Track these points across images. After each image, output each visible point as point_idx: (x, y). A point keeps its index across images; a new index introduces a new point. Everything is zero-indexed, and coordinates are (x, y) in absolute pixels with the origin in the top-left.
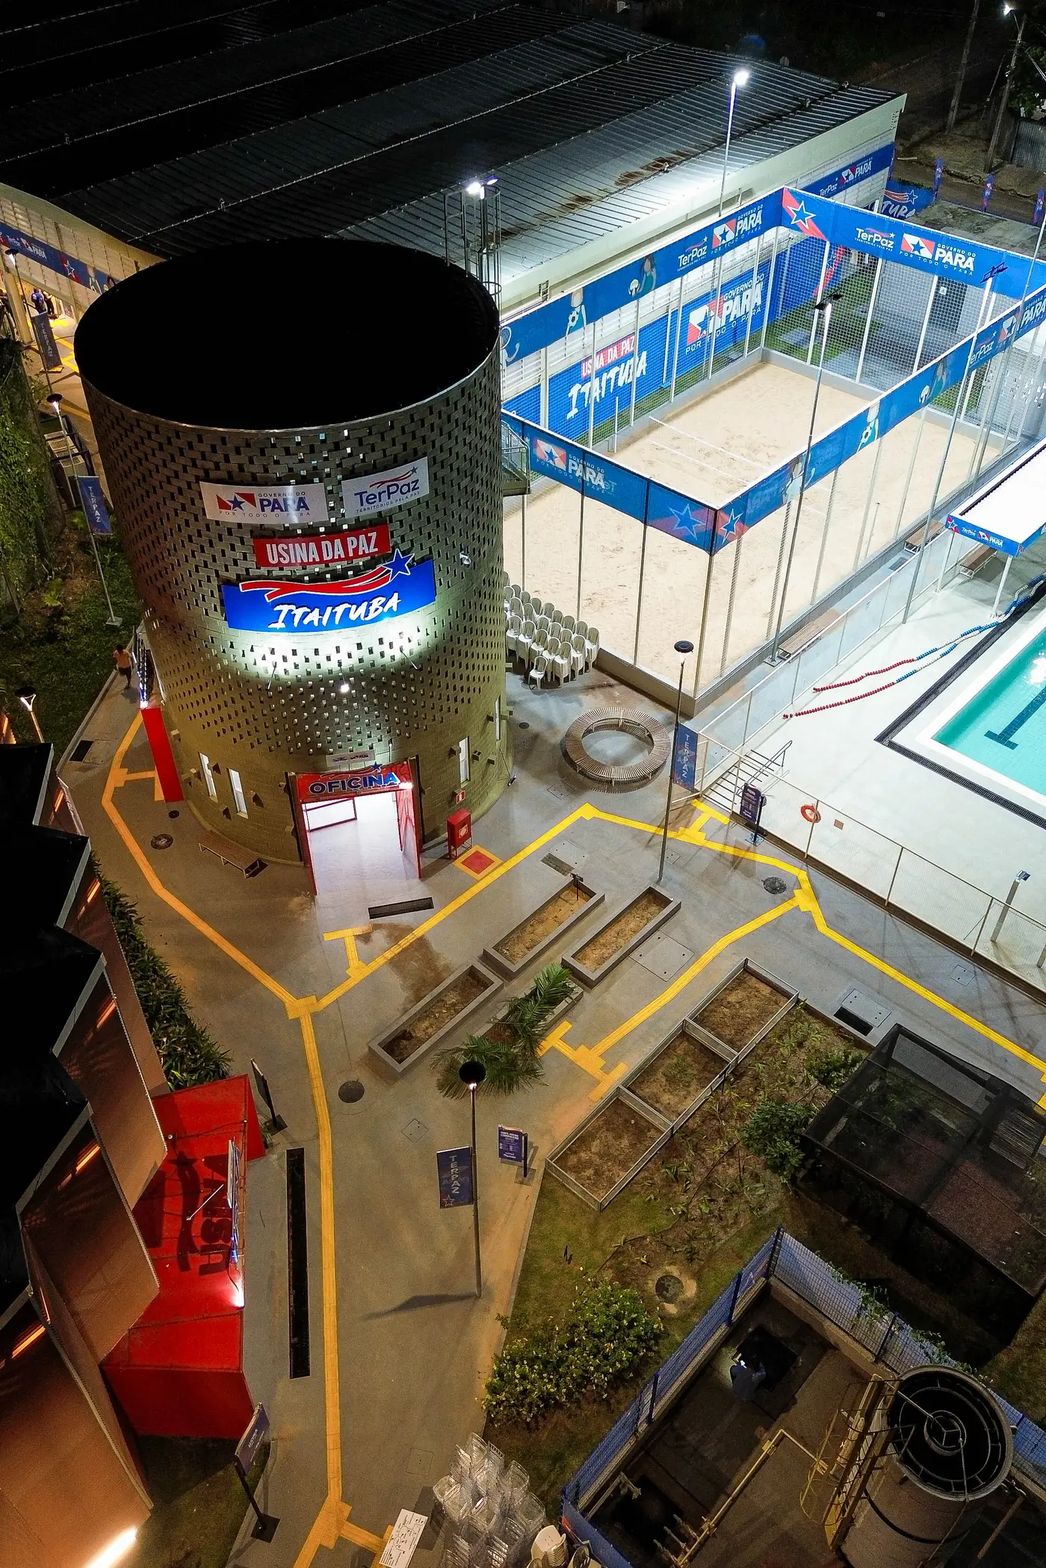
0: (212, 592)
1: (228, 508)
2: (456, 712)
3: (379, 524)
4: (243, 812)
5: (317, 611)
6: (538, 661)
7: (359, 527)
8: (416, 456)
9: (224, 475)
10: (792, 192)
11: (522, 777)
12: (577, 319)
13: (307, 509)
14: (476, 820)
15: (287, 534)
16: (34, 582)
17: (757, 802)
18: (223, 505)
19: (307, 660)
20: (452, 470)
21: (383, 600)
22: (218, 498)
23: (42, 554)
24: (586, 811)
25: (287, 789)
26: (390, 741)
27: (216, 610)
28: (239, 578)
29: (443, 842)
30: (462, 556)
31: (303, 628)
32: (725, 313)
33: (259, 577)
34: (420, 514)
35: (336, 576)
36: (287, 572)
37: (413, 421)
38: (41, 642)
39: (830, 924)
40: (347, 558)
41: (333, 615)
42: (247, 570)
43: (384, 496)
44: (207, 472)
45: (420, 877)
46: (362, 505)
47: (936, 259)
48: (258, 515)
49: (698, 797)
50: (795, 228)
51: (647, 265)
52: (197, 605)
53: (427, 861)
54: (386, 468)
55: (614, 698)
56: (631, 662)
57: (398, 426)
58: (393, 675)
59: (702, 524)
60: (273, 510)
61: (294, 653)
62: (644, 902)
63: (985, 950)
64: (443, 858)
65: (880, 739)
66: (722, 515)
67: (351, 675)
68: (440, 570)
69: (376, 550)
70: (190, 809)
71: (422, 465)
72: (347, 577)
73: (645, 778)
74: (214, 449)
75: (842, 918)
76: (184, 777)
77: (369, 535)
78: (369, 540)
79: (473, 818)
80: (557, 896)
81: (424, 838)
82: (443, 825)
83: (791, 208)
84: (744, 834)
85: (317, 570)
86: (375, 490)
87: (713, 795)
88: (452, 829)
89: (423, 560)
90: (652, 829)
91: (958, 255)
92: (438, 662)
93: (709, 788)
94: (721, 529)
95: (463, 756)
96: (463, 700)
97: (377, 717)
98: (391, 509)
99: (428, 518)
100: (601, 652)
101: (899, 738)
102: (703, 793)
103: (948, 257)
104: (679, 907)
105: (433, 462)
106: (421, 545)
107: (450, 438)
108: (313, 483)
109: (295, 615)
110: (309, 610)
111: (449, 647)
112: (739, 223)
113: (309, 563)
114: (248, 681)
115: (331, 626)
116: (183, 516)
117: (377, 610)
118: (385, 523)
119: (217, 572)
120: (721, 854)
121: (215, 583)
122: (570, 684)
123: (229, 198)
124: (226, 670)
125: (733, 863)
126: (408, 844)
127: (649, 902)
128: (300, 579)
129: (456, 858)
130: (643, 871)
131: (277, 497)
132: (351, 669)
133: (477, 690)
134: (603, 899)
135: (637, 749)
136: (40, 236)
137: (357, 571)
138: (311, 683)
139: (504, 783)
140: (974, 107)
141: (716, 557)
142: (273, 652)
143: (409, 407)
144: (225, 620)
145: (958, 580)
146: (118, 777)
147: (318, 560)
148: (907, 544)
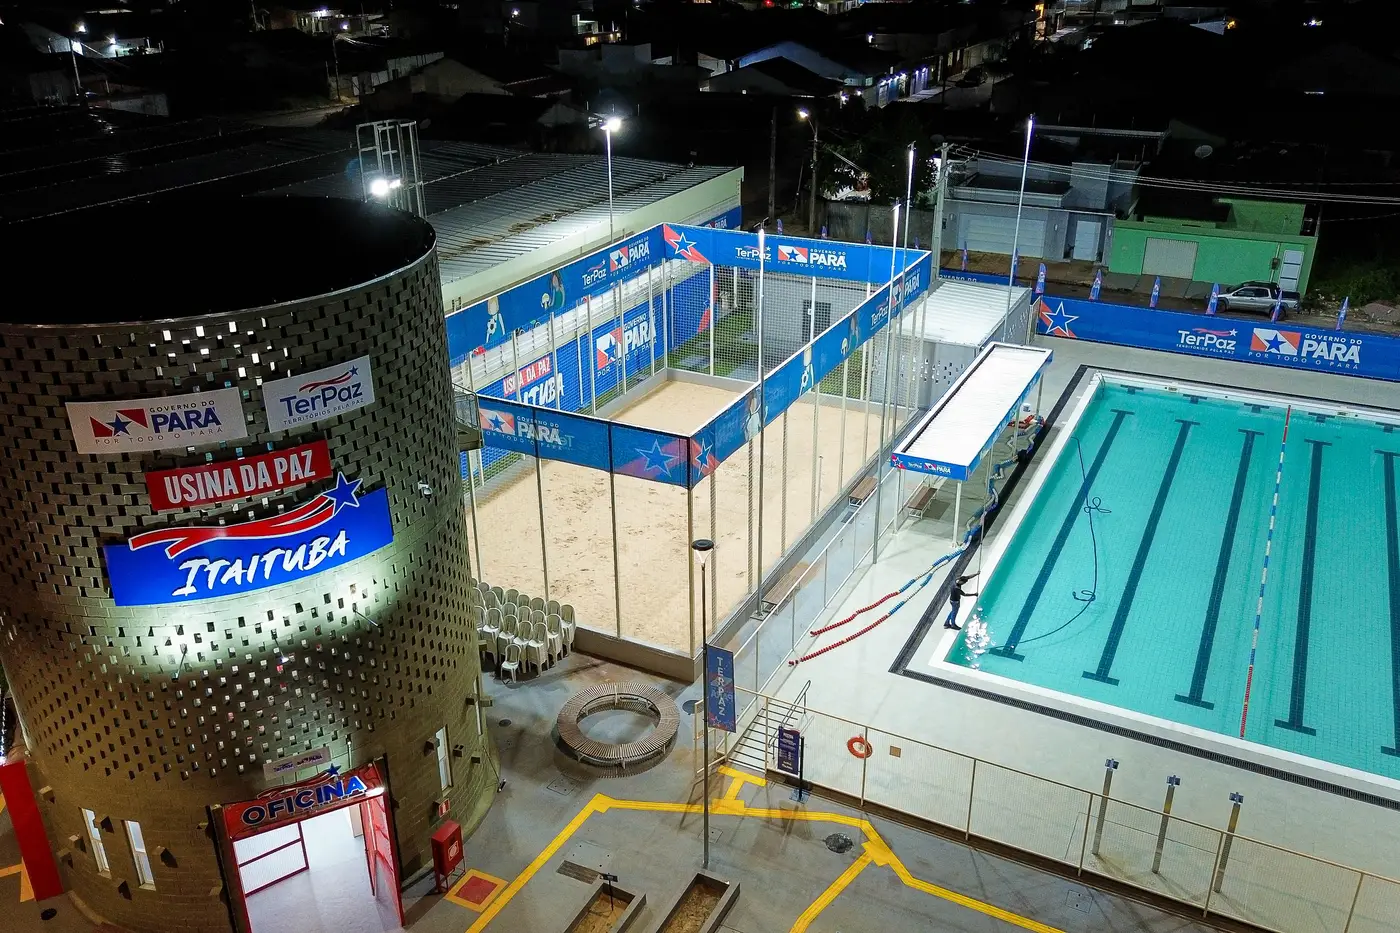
0: (90, 560)
1: (107, 433)
2: (429, 691)
3: (315, 438)
4: (148, 881)
5: (239, 563)
6: (509, 650)
7: (288, 444)
8: (355, 353)
9: (99, 388)
10: (671, 227)
11: (513, 780)
12: (495, 327)
13: (218, 423)
14: (468, 837)
15: (192, 462)
17: (797, 747)
18: (100, 430)
19: (229, 636)
20: (400, 377)
21: (327, 540)
22: (94, 422)
24: (598, 803)
25: (211, 831)
26: (349, 738)
27: (96, 585)
28: (128, 532)
29: (428, 873)
30: (420, 486)
31: (221, 589)
32: (627, 342)
33: (156, 526)
34: (365, 428)
35: (261, 512)
36: (194, 513)
37: (347, 309)
39: (915, 874)
40: (275, 485)
41: (261, 566)
42: (139, 519)
43: (319, 402)
44: (75, 387)
45: (403, 925)
46: (291, 414)
47: (812, 262)
48: (150, 439)
49: (723, 762)
50: (680, 256)
51: (555, 279)
52: (69, 584)
53: (409, 903)
54: (318, 367)
55: (602, 678)
56: (615, 635)
57: (329, 314)
58: (343, 646)
59: (674, 457)
60: (171, 430)
61: (211, 627)
62: (695, 895)
63: (1091, 866)
64: (431, 893)
65: (894, 669)
66: (693, 443)
67: (291, 647)
68: (396, 502)
69: (313, 473)
70: (71, 901)
71: (363, 363)
72: (277, 512)
73: (659, 753)
74: (84, 355)
75: (925, 864)
76: (61, 854)
77: (303, 454)
78: (302, 461)
79: (463, 833)
80: (586, 910)
81: (404, 869)
82: (425, 850)
83: (673, 240)
84: (787, 793)
85: (236, 508)
86: (307, 395)
87: (740, 757)
88: (439, 850)
89: (373, 487)
90: (682, 808)
91: (830, 256)
92: (402, 624)
93: (733, 750)
94: (695, 459)
95: (442, 752)
96: (436, 676)
97: (328, 705)
98: (328, 421)
99: (376, 434)
100: (579, 632)
101: (911, 667)
102: (729, 756)
103: (821, 259)
104: (737, 891)
105: (376, 363)
106: (370, 468)
107: (394, 337)
108: (224, 387)
109: (209, 572)
110: (228, 563)
111: (415, 602)
112: (631, 250)
113: (224, 498)
114: (148, 681)
115: (260, 582)
116: (44, 457)
117: (319, 554)
118: (323, 438)
119: (95, 529)
120: (769, 821)
121: (93, 544)
122: (550, 672)
124: (114, 672)
125: (784, 827)
126: (381, 887)
127: (701, 893)
128: (214, 521)
129: (448, 889)
130: (684, 860)
131: (176, 411)
132: (290, 642)
133: (452, 664)
134: (644, 901)
135: (644, 724)
137: (289, 504)
138: (235, 669)
139: (492, 790)
140: (784, 209)
141: (696, 490)
142: (180, 631)
143: (341, 291)
144: (111, 597)
145: (909, 522)
147: (236, 492)
148: (851, 498)
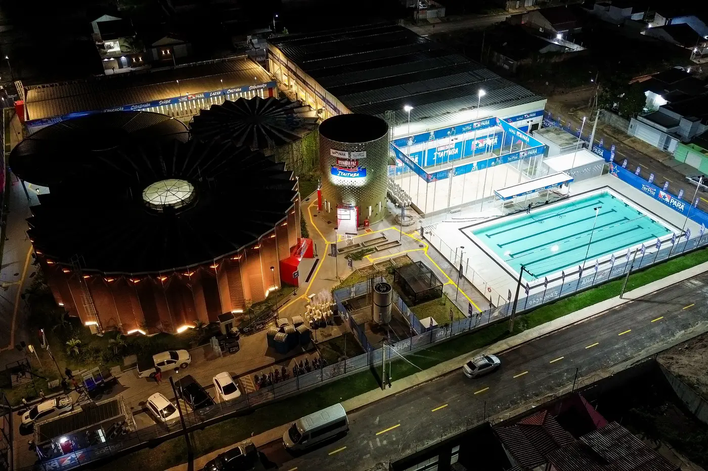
0: (330, 167)
2: (369, 200)
3: (357, 160)
4: (329, 211)
5: (345, 173)
7: (353, 160)
9: (334, 148)
11: (385, 221)
12: (432, 137)
13: (345, 156)
16: (310, 170)
18: (333, 153)
19: (343, 182)
23: (313, 165)
24: (394, 228)
25: (336, 206)
26: (355, 201)
27: (330, 171)
29: (364, 226)
30: (372, 170)
31: (342, 176)
32: (484, 143)
34: (364, 160)
37: (364, 145)
38: (307, 181)
39: (427, 254)
40: (351, 165)
42: (335, 164)
43: (358, 156)
44: (332, 147)
46: (354, 157)
48: (338, 155)
49: (416, 230)
51: (453, 129)
52: (328, 169)
53: (358, 228)
55: (410, 212)
57: (361, 145)
58: (357, 189)
59: (427, 177)
60: (340, 155)
61: (340, 180)
62: (395, 242)
64: (361, 229)
65: (460, 229)
66: (431, 175)
68: (368, 171)
69: (356, 165)
70: (322, 213)
71: (365, 152)
73: (408, 225)
74: (333, 144)
75: (430, 253)
76: (322, 205)
78: (355, 163)
79: (370, 223)
80: (379, 238)
81: (358, 223)
88: (365, 223)
90: (404, 233)
92: (366, 188)
94: (430, 178)
95: (370, 210)
96: (371, 198)
97: (353, 196)
99: (366, 162)
100: (412, 203)
101: (463, 230)
106: (364, 166)
109: (341, 173)
111: (369, 186)
112: (482, 123)
114: (333, 185)
115: (347, 176)
116: (328, 154)
117: (355, 175)
119: (331, 164)
120: (414, 239)
122: (404, 208)
123: (372, 101)
124: (330, 182)
125: (416, 241)
129: (365, 229)
130: (397, 238)
131: (341, 153)
132: (350, 185)
134: (387, 240)
135: (411, 221)
136: (333, 104)
138: (343, 186)
139: (380, 220)
141: (429, 184)
142: (337, 179)
143: (364, 143)
144: (331, 173)
145: (500, 207)
146: (312, 205)
147: (346, 164)
